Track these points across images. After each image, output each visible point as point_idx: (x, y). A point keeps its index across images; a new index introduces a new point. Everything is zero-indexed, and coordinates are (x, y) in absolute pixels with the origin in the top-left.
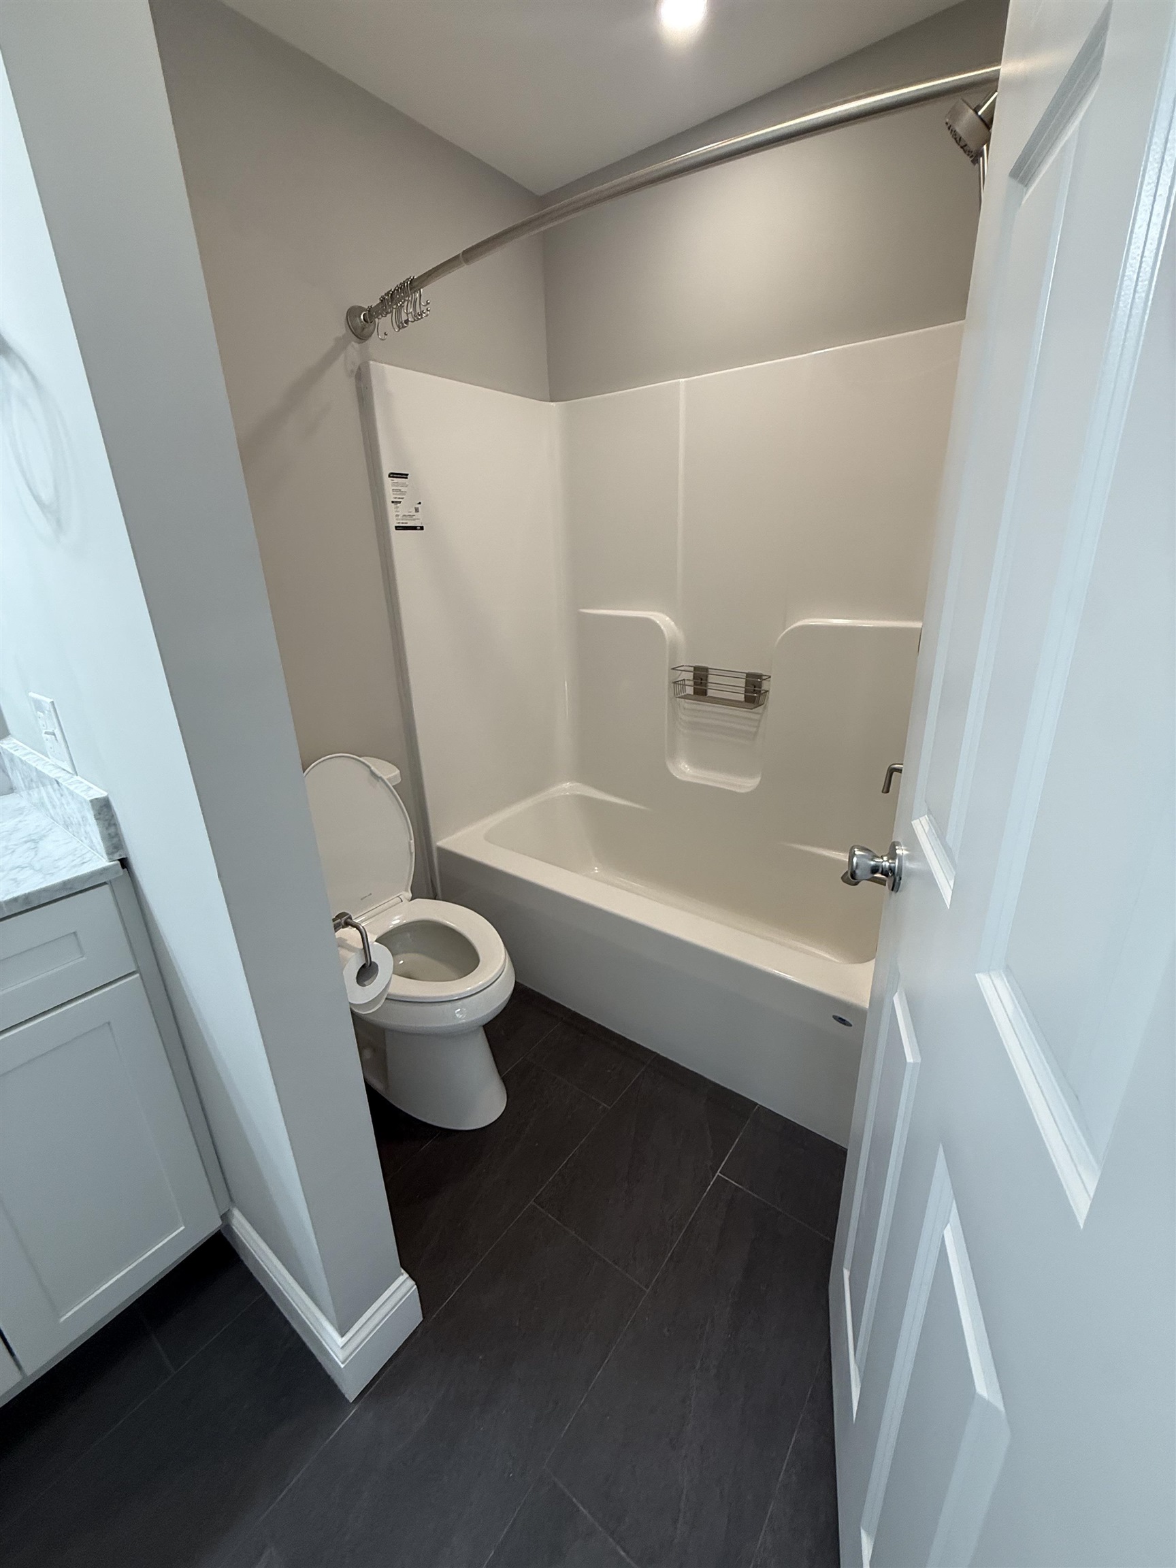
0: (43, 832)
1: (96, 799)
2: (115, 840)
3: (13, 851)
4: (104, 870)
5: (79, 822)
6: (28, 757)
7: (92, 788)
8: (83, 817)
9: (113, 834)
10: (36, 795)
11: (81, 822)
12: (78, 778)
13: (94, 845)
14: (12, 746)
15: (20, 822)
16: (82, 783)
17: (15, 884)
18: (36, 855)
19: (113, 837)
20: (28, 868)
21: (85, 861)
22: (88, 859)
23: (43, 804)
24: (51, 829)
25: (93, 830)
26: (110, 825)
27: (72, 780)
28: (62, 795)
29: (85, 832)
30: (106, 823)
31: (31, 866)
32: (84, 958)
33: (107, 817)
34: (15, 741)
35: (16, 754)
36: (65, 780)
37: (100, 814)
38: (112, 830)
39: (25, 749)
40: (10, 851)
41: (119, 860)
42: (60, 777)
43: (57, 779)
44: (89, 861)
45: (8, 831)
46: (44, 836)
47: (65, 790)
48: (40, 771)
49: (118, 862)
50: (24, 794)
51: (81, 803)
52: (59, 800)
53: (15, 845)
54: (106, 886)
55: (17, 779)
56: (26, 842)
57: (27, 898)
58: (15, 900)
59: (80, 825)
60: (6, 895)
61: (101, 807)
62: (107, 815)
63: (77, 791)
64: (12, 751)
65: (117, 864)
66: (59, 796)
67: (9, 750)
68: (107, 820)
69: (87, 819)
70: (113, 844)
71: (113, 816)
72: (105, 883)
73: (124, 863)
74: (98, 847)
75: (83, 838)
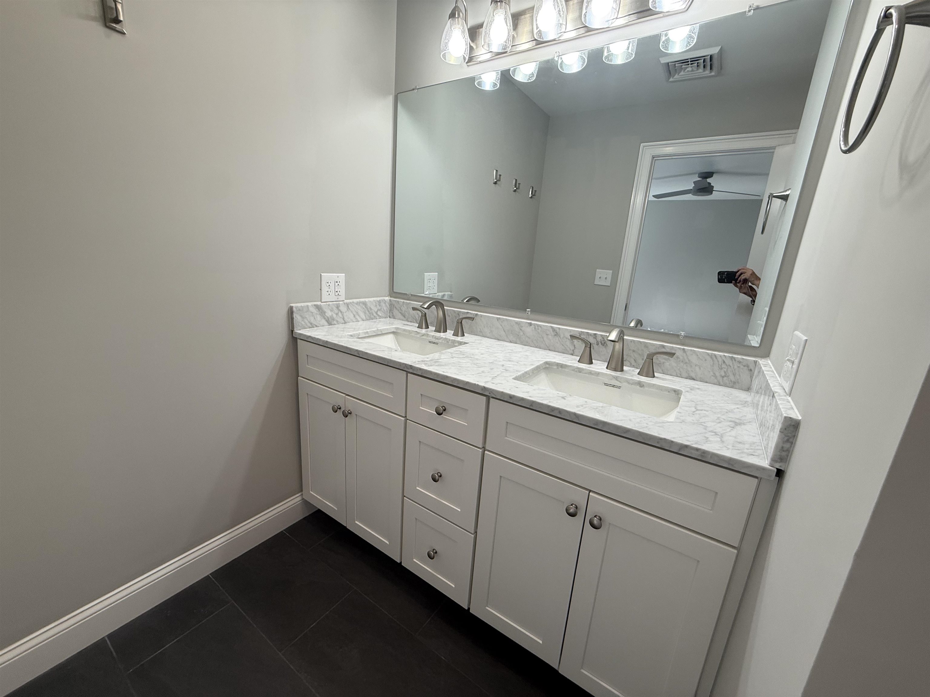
0: (745, 421)
1: (790, 418)
2: (784, 454)
3: (720, 422)
4: (763, 469)
5: (769, 426)
6: (767, 372)
7: (793, 409)
8: (773, 425)
9: (785, 449)
10: (757, 398)
11: (770, 428)
12: (790, 399)
13: (767, 448)
14: (764, 363)
15: (738, 408)
16: (789, 402)
17: (705, 441)
18: (730, 431)
19: (784, 451)
20: (718, 436)
21: (754, 454)
22: (756, 454)
23: (758, 405)
24: (750, 422)
25: (774, 437)
26: (788, 441)
27: (785, 398)
28: (770, 405)
29: (768, 436)
30: (786, 438)
31: (722, 436)
32: (711, 511)
33: (789, 434)
34: (769, 362)
35: (763, 368)
36: (779, 395)
37: (785, 429)
38: (787, 446)
39: (771, 368)
40: (719, 421)
41: (777, 469)
42: (777, 392)
43: (774, 392)
44: (756, 456)
45: (727, 410)
46: (744, 424)
47: (774, 402)
48: (769, 384)
49: (776, 470)
50: (753, 394)
51: (778, 416)
52: (767, 407)
53: (724, 419)
54: (756, 480)
55: (755, 385)
56: (731, 421)
57: (704, 453)
58: (697, 450)
59: (768, 428)
60: (696, 443)
61: (790, 425)
62: (790, 433)
63: (781, 406)
64: (762, 366)
65: (774, 471)
66: (769, 404)
67: (761, 365)
68: (788, 436)
69: (774, 428)
70: (780, 455)
71: (794, 436)
72: (756, 477)
73: (780, 473)
74: (769, 451)
75: (764, 439)
